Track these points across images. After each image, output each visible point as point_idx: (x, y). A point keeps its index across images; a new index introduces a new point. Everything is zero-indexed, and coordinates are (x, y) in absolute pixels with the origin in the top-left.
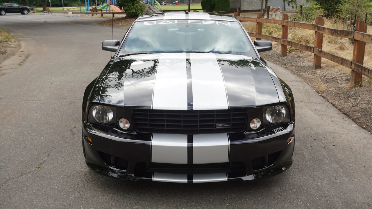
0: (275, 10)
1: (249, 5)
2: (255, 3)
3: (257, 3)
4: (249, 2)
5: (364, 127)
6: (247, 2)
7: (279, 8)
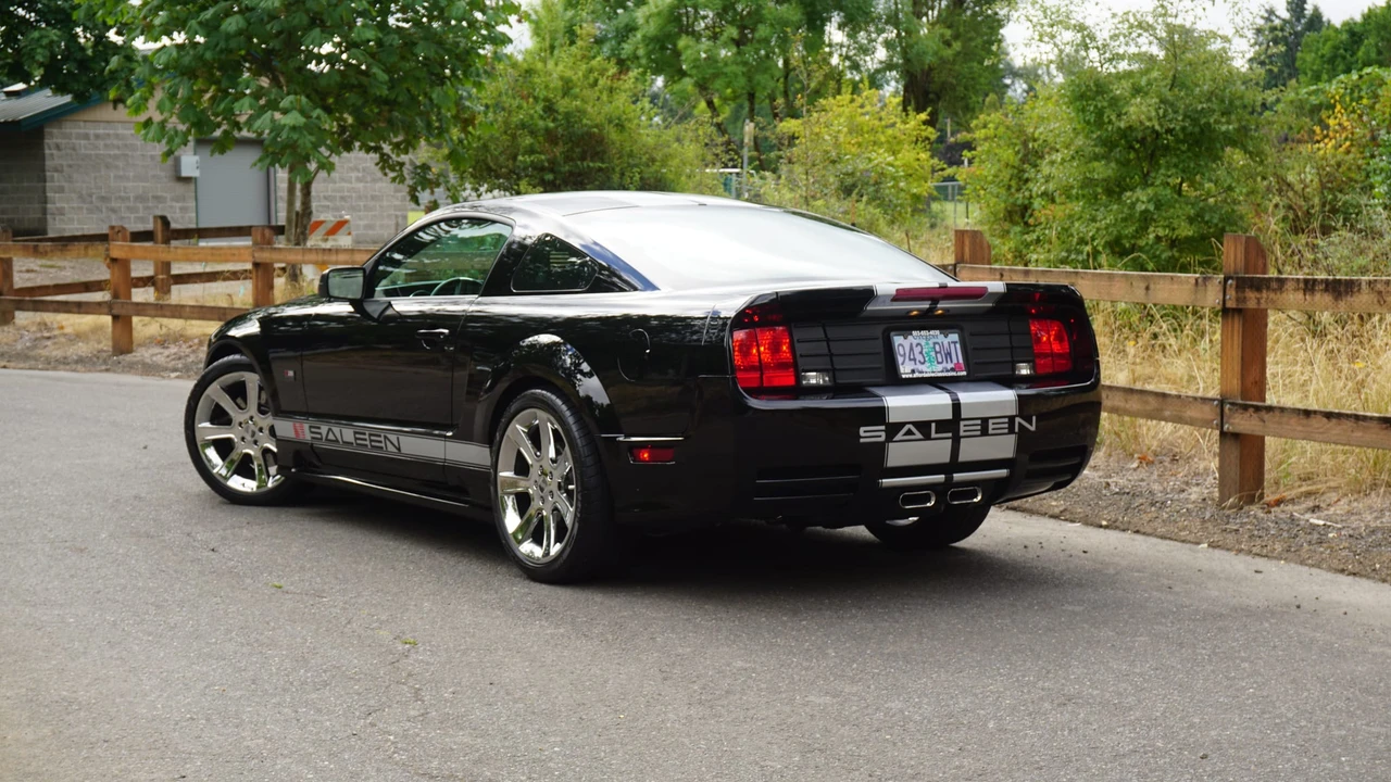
0: (330, 226)
1: (90, 211)
2: (122, 199)
3: (128, 198)
4: (91, 196)
5: (1104, 523)
6: (80, 196)
7: (347, 217)
